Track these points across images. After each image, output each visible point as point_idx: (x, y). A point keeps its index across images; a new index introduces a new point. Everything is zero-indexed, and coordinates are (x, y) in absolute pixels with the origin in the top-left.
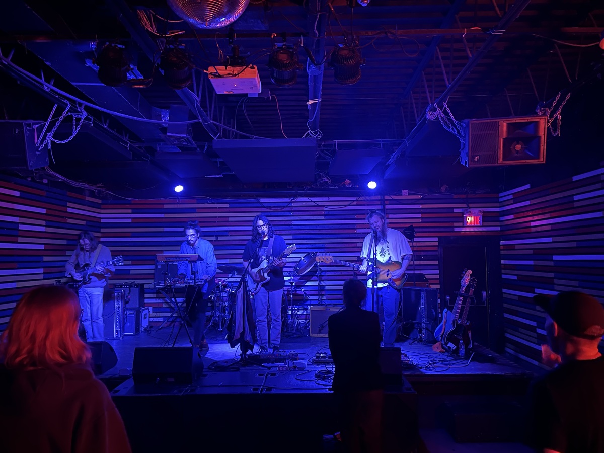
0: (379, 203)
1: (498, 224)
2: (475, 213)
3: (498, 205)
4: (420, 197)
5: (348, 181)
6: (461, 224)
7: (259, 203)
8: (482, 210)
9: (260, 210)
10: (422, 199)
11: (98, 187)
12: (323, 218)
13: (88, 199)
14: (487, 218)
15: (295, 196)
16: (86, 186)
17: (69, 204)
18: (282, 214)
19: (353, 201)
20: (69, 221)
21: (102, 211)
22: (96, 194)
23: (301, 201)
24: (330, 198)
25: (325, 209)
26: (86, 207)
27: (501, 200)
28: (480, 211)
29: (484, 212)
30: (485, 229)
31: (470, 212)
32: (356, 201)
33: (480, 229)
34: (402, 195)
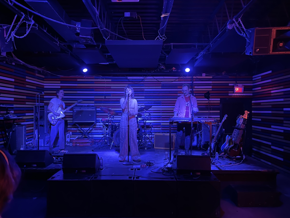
0: (190, 80)
1: (252, 92)
2: (240, 86)
3: (252, 82)
4: (211, 77)
5: (174, 68)
6: (232, 92)
7: (127, 79)
8: (244, 84)
9: (128, 83)
10: (212, 78)
11: (43, 69)
12: (161, 87)
13: (37, 75)
14: (246, 89)
15: (146, 76)
16: (36, 68)
17: (27, 77)
18: (139, 85)
19: (177, 79)
20: (27, 86)
21: (45, 82)
22: (41, 73)
23: (149, 79)
24: (164, 77)
25: (162, 83)
26: (36, 79)
27: (253, 79)
28: (243, 85)
29: (244, 86)
30: (244, 95)
31: (237, 85)
32: (178, 79)
33: (242, 95)
34: (202, 76)
